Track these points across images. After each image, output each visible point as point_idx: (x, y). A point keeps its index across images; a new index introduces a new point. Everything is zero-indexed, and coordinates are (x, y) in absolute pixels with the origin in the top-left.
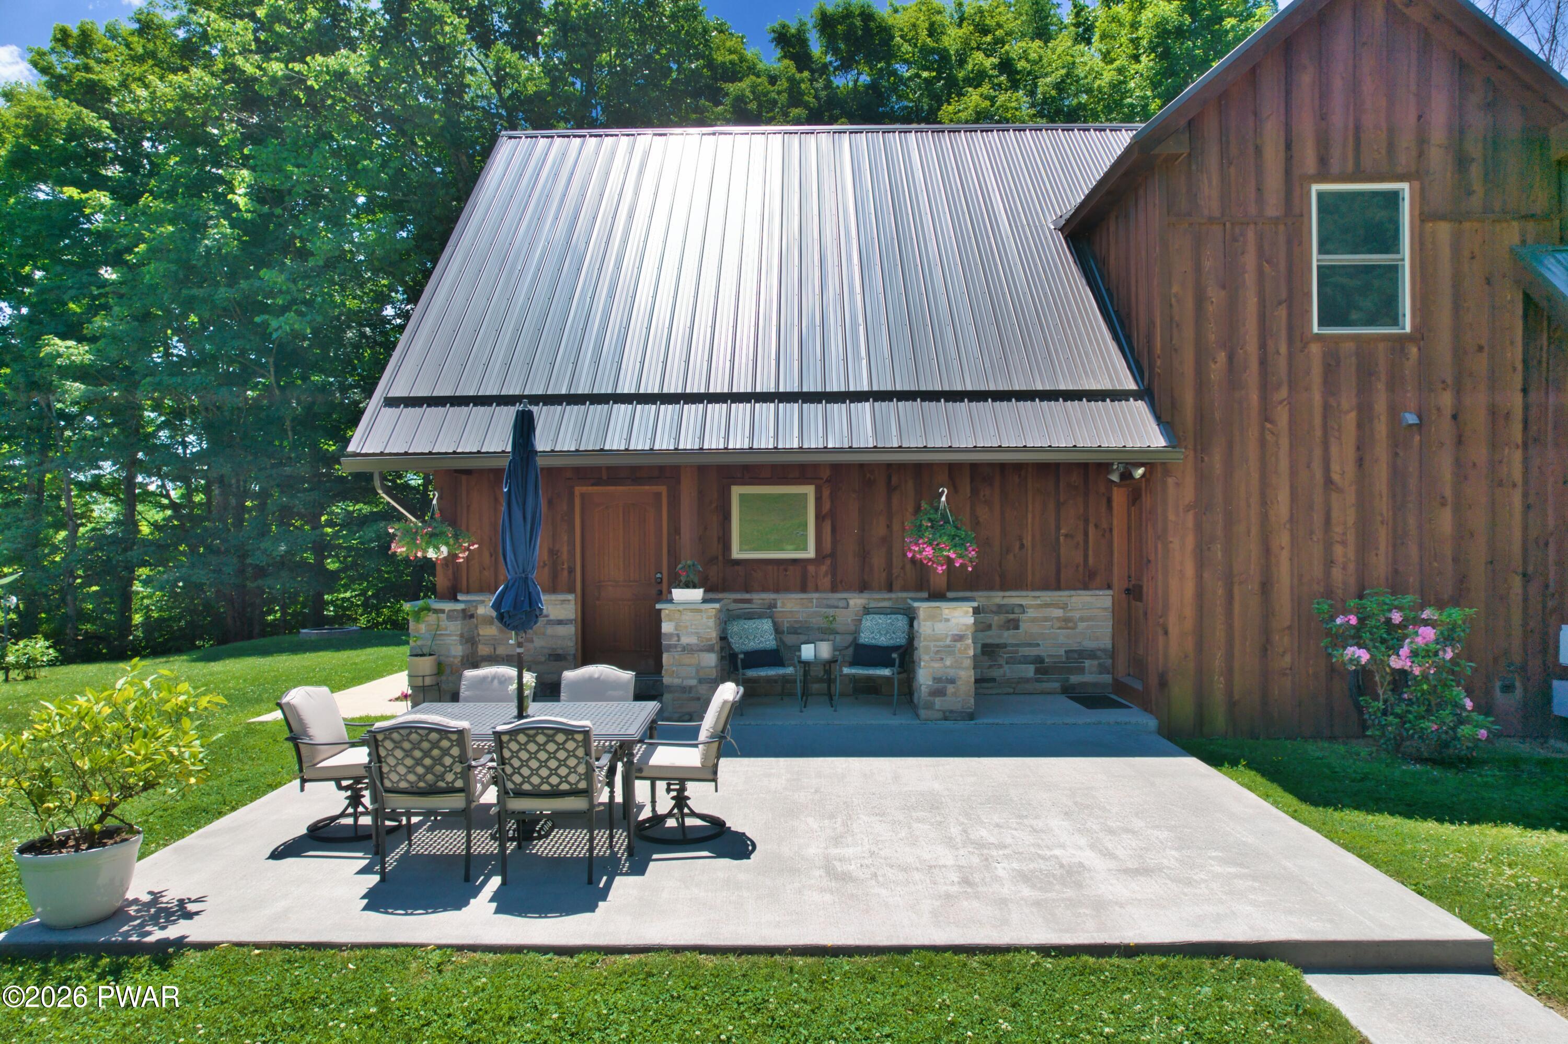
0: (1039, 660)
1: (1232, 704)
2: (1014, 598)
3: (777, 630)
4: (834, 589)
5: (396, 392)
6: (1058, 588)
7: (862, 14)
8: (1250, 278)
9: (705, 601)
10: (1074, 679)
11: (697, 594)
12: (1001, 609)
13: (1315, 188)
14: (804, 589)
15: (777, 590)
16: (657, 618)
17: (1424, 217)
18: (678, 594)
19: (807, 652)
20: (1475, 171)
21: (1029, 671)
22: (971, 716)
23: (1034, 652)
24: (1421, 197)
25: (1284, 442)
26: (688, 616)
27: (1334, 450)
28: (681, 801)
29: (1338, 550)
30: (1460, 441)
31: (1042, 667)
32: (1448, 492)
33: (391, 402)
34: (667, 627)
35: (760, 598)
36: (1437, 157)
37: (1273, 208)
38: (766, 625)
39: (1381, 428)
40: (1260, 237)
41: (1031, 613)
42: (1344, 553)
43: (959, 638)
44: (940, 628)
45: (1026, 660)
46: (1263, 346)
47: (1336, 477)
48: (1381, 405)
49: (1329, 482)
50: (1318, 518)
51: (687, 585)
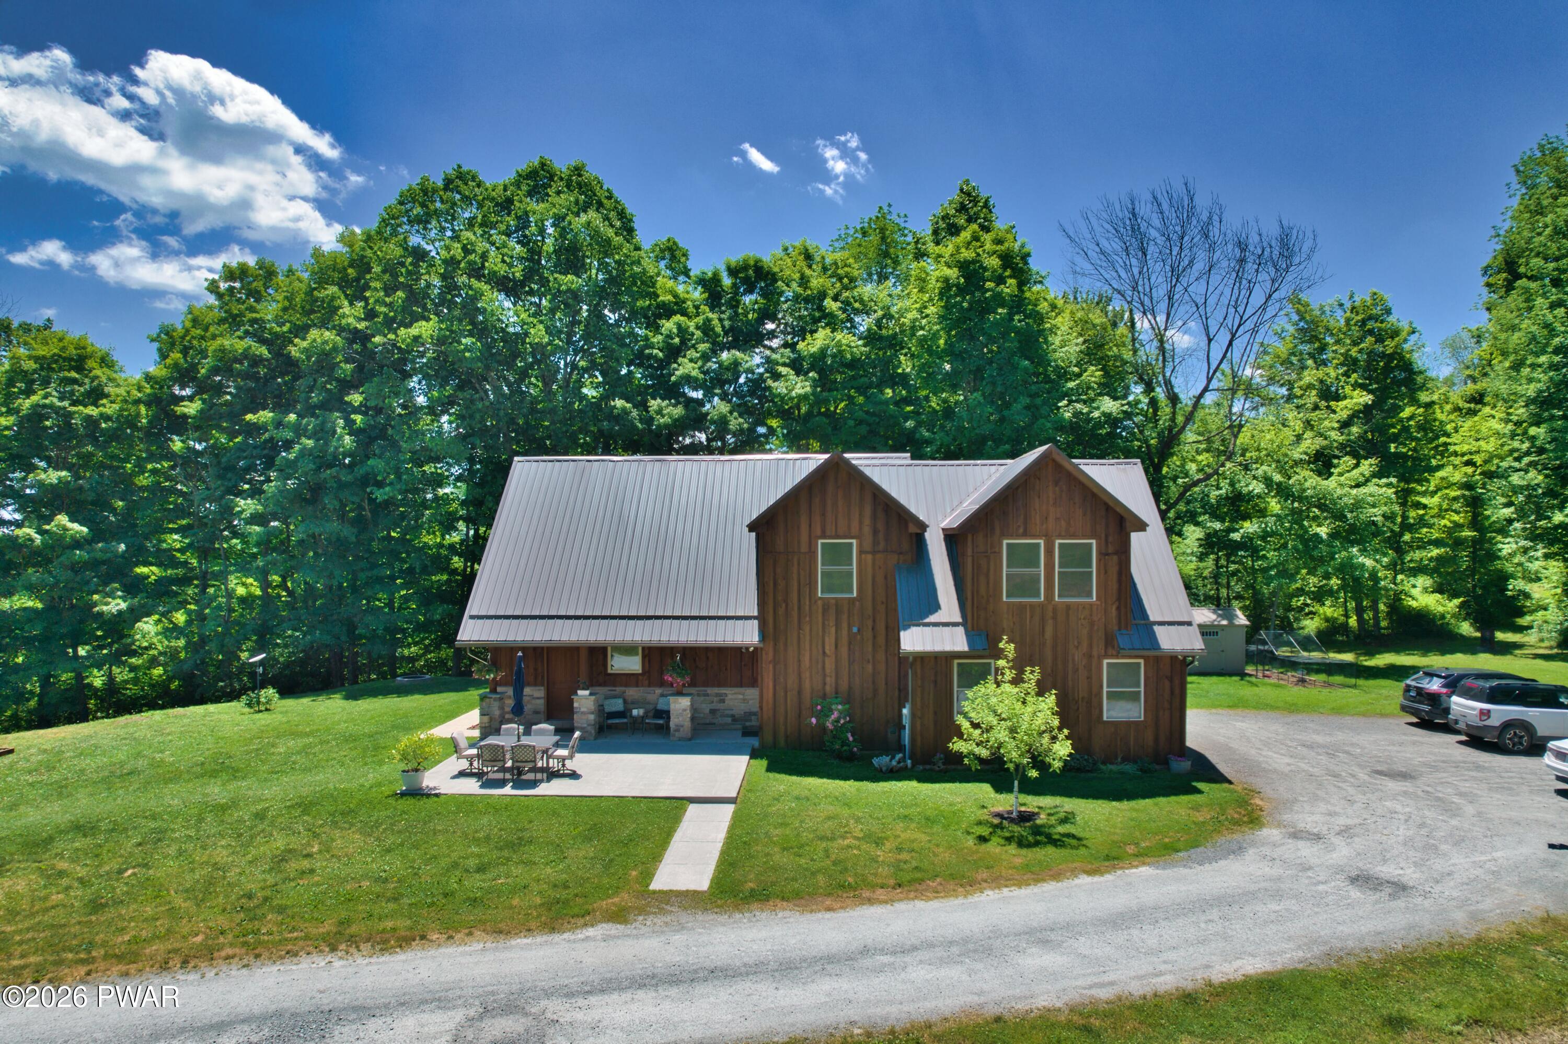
0: (733, 716)
1: (787, 737)
2: (723, 690)
3: (625, 702)
4: (649, 686)
5: (474, 613)
6: (741, 686)
7: (755, 265)
8: (795, 576)
9: (591, 694)
10: (748, 724)
11: (587, 692)
12: (717, 695)
13: (820, 541)
14: (637, 686)
15: (626, 686)
16: (572, 701)
17: (861, 552)
18: (580, 692)
19: (635, 712)
20: (881, 536)
21: (729, 720)
22: (690, 740)
23: (731, 712)
24: (860, 546)
25: (808, 638)
26: (584, 701)
27: (827, 639)
28: (564, 765)
29: (828, 679)
30: (874, 637)
31: (735, 719)
32: (870, 657)
33: (472, 617)
34: (576, 705)
35: (619, 689)
36: (867, 530)
37: (804, 548)
38: (620, 701)
39: (845, 632)
40: (799, 560)
41: (730, 697)
42: (830, 681)
43: (685, 710)
44: (678, 706)
45: (727, 716)
46: (799, 601)
47: (827, 651)
48: (845, 625)
49: (824, 653)
50: (820, 666)
51: (584, 689)
